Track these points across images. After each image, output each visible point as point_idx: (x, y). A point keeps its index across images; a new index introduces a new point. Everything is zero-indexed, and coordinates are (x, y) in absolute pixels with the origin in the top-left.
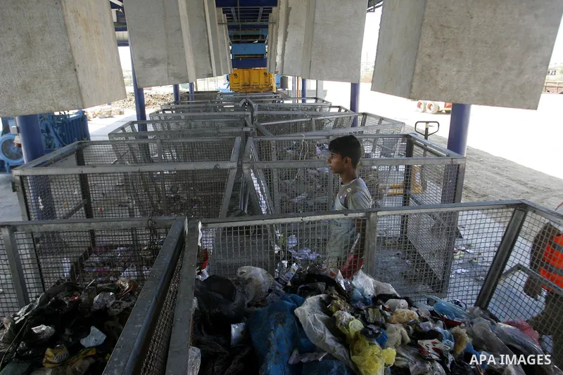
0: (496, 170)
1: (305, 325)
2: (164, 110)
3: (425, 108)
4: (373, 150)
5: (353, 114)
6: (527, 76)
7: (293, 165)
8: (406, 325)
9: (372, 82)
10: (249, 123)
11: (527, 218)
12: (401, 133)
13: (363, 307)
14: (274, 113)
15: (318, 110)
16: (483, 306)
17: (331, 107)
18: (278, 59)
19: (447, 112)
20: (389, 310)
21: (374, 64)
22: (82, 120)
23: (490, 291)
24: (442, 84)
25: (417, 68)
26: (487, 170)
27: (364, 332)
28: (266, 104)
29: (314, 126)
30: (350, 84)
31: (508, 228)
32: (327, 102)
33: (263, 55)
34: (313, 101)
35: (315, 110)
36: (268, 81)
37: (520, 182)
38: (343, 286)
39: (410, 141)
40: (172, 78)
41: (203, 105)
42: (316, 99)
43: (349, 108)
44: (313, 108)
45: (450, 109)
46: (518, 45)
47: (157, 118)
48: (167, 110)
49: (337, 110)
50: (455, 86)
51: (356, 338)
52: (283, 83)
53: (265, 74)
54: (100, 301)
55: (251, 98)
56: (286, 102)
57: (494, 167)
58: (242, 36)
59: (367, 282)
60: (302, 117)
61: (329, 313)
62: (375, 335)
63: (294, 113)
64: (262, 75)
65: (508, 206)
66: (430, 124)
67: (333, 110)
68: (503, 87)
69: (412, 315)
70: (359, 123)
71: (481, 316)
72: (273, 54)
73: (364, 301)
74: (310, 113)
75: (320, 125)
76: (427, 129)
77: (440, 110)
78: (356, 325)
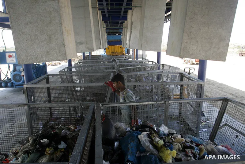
0: (220, 88)
1: (142, 142)
2: (79, 63)
3: (187, 62)
4: (167, 80)
5: (158, 65)
6: (221, 50)
7: (135, 84)
8: (181, 143)
9: (166, 51)
10: (115, 68)
11: (228, 105)
12: (179, 72)
13: (164, 137)
14: (125, 64)
15: (143, 63)
16: (212, 140)
17: (149, 61)
18: (127, 42)
19: (197, 64)
20: (174, 138)
21: (167, 44)
22: (45, 67)
23: (215, 134)
24: (191, 52)
25: (182, 47)
26: (216, 88)
27: (164, 145)
28: (122, 60)
29: (142, 70)
30: (157, 52)
31: (221, 108)
32: (147, 60)
33: (120, 40)
34: (141, 59)
35: (142, 63)
36: (122, 51)
37: (230, 94)
38: (156, 130)
39: (182, 76)
40: (87, 50)
41: (96, 60)
42: (143, 58)
43: (156, 62)
44: (142, 62)
45: (199, 62)
46: (217, 39)
47: (77, 66)
48: (81, 62)
49: (151, 63)
50: (196, 53)
51: (161, 147)
52: (128, 52)
53: (121, 48)
54: (64, 132)
55: (115, 58)
56: (130, 60)
57: (219, 87)
58: (112, 32)
59: (165, 129)
60: (137, 65)
61: (151, 138)
62: (168, 146)
63: (133, 64)
64: (120, 48)
65: (220, 99)
66: (191, 69)
67: (150, 63)
68: (213, 54)
69: (183, 140)
70: (161, 69)
71: (211, 143)
72: (125, 40)
73: (164, 135)
74: (140, 64)
75: (145, 69)
76: (189, 71)
77: (194, 63)
78: (161, 142)
